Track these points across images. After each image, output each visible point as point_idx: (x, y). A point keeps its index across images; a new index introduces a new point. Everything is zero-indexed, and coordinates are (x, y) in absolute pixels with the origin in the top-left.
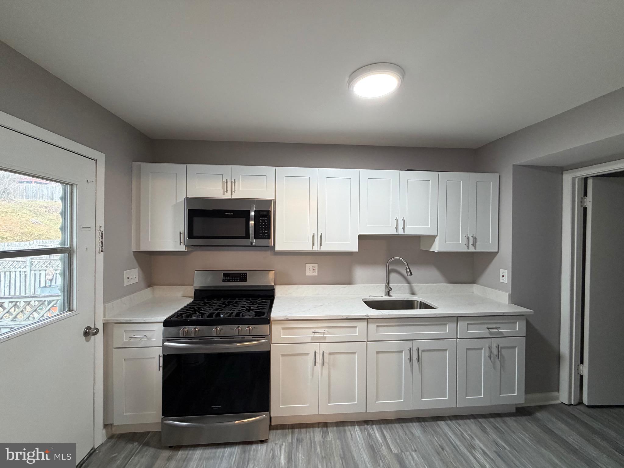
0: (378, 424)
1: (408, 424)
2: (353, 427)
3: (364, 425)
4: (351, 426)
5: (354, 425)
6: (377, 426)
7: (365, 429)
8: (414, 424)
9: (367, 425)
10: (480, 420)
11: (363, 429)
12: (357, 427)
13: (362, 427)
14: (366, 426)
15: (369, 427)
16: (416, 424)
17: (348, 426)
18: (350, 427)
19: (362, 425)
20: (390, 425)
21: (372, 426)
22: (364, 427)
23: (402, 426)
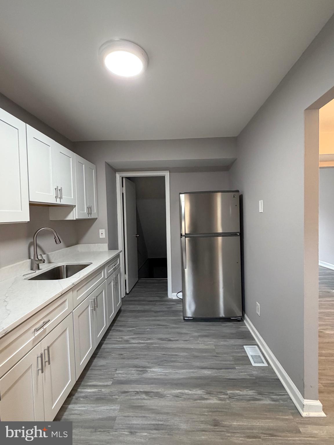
0: (79, 386)
1: (92, 365)
2: (68, 410)
3: (72, 398)
4: (65, 411)
5: (66, 408)
6: (80, 387)
7: (77, 399)
8: (95, 361)
9: (74, 395)
10: (113, 328)
11: (76, 401)
12: (70, 406)
13: (73, 401)
14: (74, 397)
15: (77, 395)
16: (96, 360)
17: (63, 415)
18: (66, 413)
19: (71, 401)
20: (85, 377)
21: (78, 391)
22: (74, 399)
23: (92, 369)
